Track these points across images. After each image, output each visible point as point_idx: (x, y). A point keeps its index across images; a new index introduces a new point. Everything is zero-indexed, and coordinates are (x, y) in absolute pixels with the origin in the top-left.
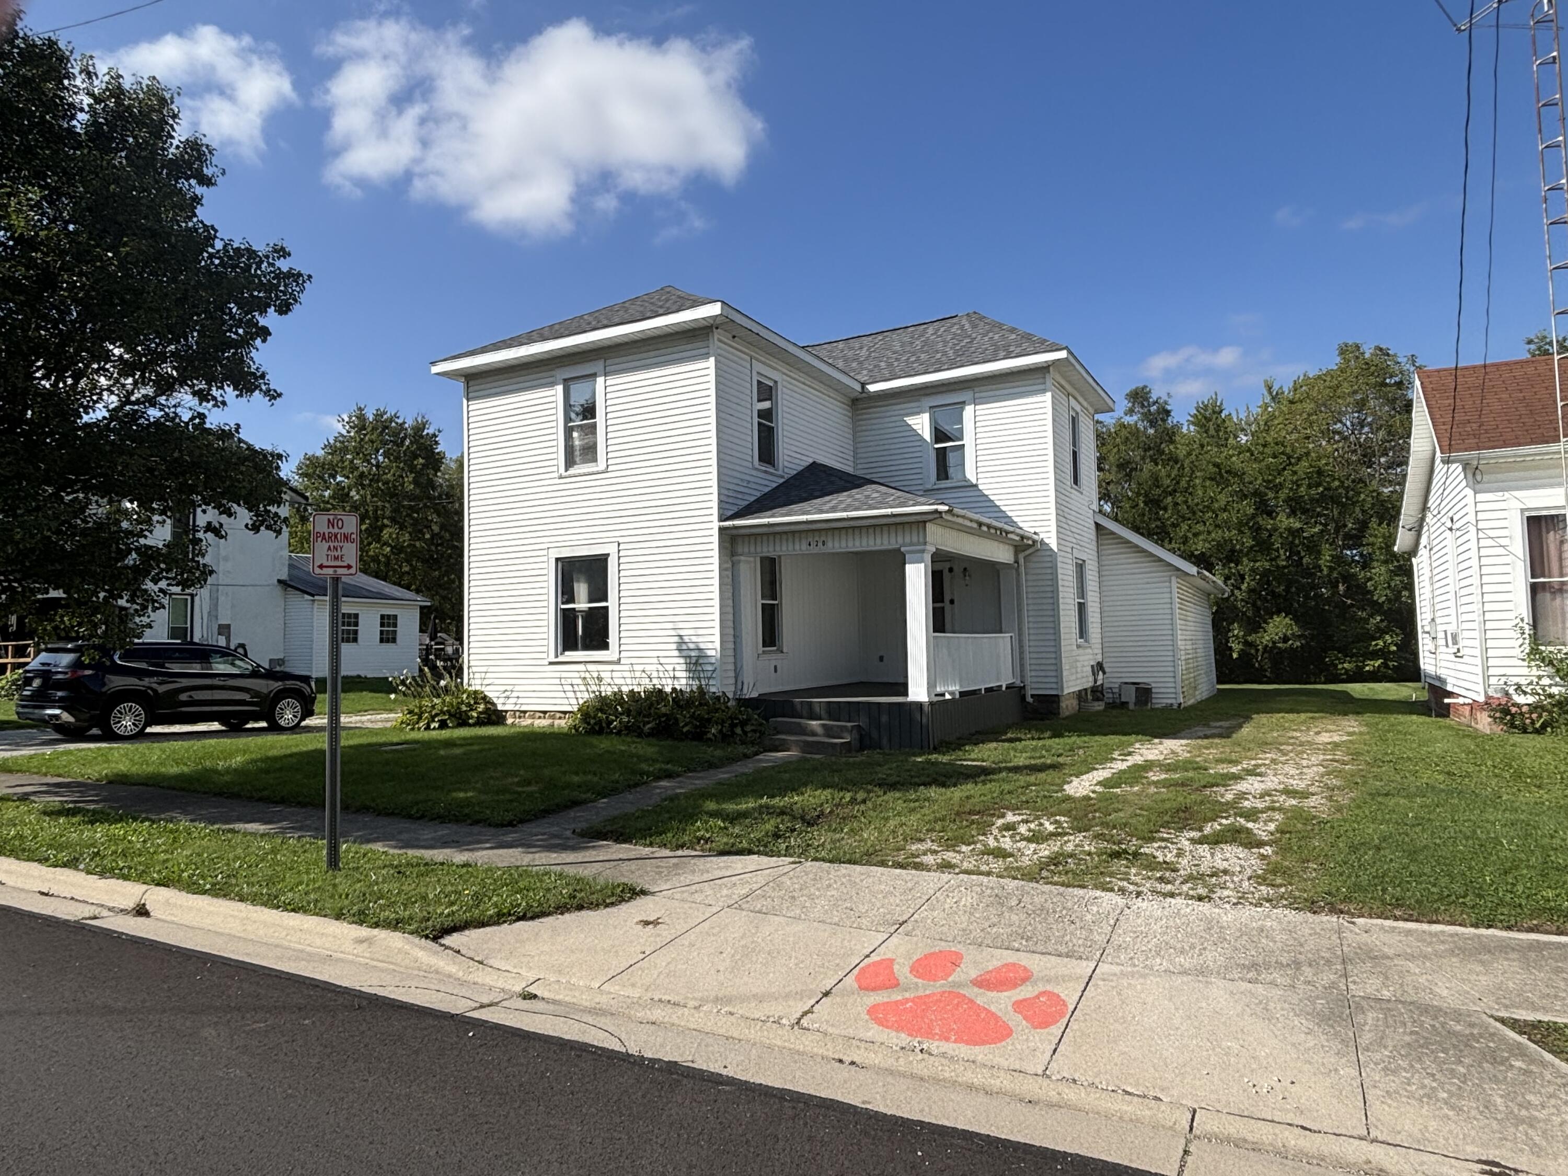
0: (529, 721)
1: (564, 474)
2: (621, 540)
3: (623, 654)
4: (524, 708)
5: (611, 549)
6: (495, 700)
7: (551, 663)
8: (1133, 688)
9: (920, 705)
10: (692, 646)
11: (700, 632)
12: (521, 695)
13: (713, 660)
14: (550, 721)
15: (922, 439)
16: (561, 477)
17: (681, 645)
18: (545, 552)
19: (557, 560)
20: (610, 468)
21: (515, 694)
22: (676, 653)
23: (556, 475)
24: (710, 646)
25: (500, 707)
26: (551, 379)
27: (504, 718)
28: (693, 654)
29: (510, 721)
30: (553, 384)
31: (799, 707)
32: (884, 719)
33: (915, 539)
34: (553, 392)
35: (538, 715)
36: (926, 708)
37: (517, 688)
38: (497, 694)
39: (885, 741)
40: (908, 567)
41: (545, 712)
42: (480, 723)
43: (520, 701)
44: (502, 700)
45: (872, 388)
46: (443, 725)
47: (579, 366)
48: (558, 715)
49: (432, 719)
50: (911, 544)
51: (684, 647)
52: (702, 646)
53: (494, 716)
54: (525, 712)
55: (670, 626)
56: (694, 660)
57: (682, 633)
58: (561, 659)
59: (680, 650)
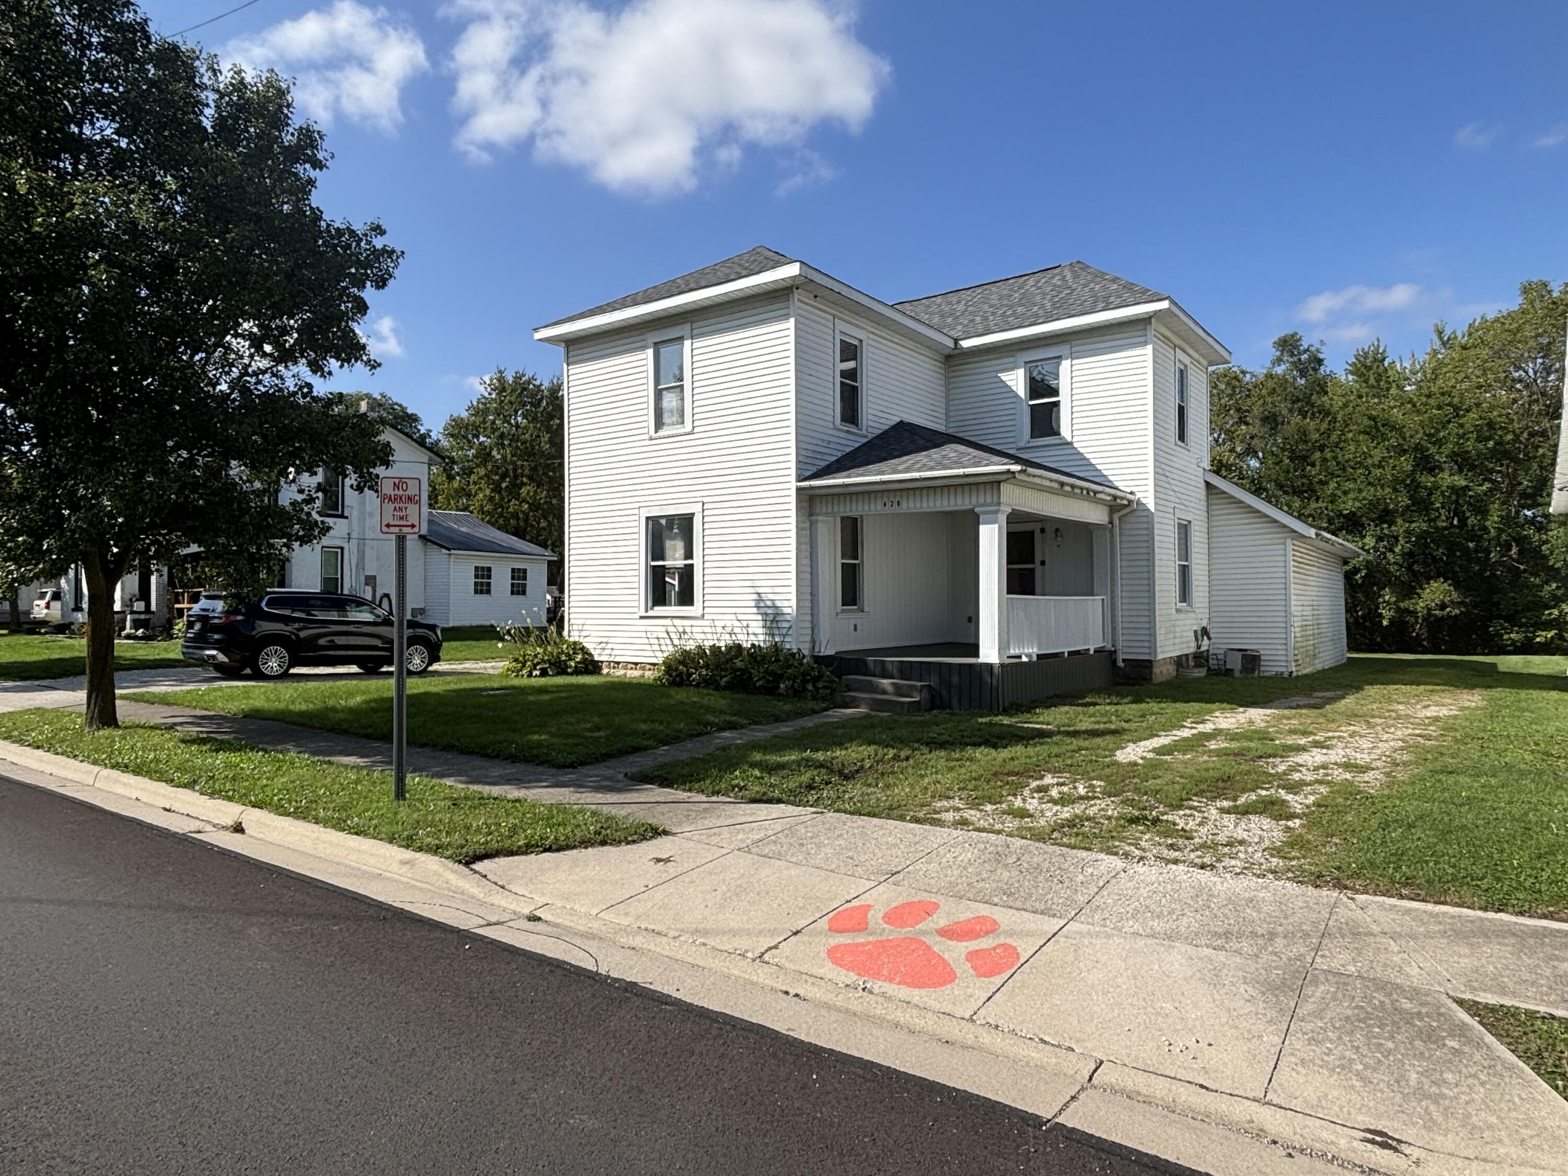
0: (622, 672)
1: (654, 435)
2: (705, 500)
3: (707, 610)
4: (617, 659)
5: (696, 509)
6: (592, 652)
7: (642, 618)
8: (1240, 654)
9: (990, 666)
10: (769, 603)
11: (777, 590)
12: (615, 646)
13: (788, 618)
14: (641, 672)
15: (1017, 396)
16: (651, 439)
17: (759, 602)
18: (636, 511)
19: (648, 518)
20: (696, 430)
21: (609, 646)
22: (755, 610)
23: (646, 437)
24: (786, 604)
25: (596, 658)
26: (643, 343)
27: (600, 668)
28: (769, 611)
29: (605, 671)
30: (644, 348)
31: (871, 666)
32: (955, 680)
33: (989, 500)
34: (644, 356)
35: (630, 666)
36: (996, 671)
37: (611, 640)
38: (594, 645)
39: (955, 703)
40: (981, 527)
41: (636, 664)
42: (577, 672)
43: (615, 652)
44: (598, 651)
45: (965, 344)
47: (668, 330)
48: (648, 667)
50: (984, 505)
51: (762, 604)
52: (778, 604)
53: (591, 666)
54: (618, 663)
55: (749, 583)
56: (771, 618)
57: (760, 590)
58: (650, 613)
59: (758, 607)
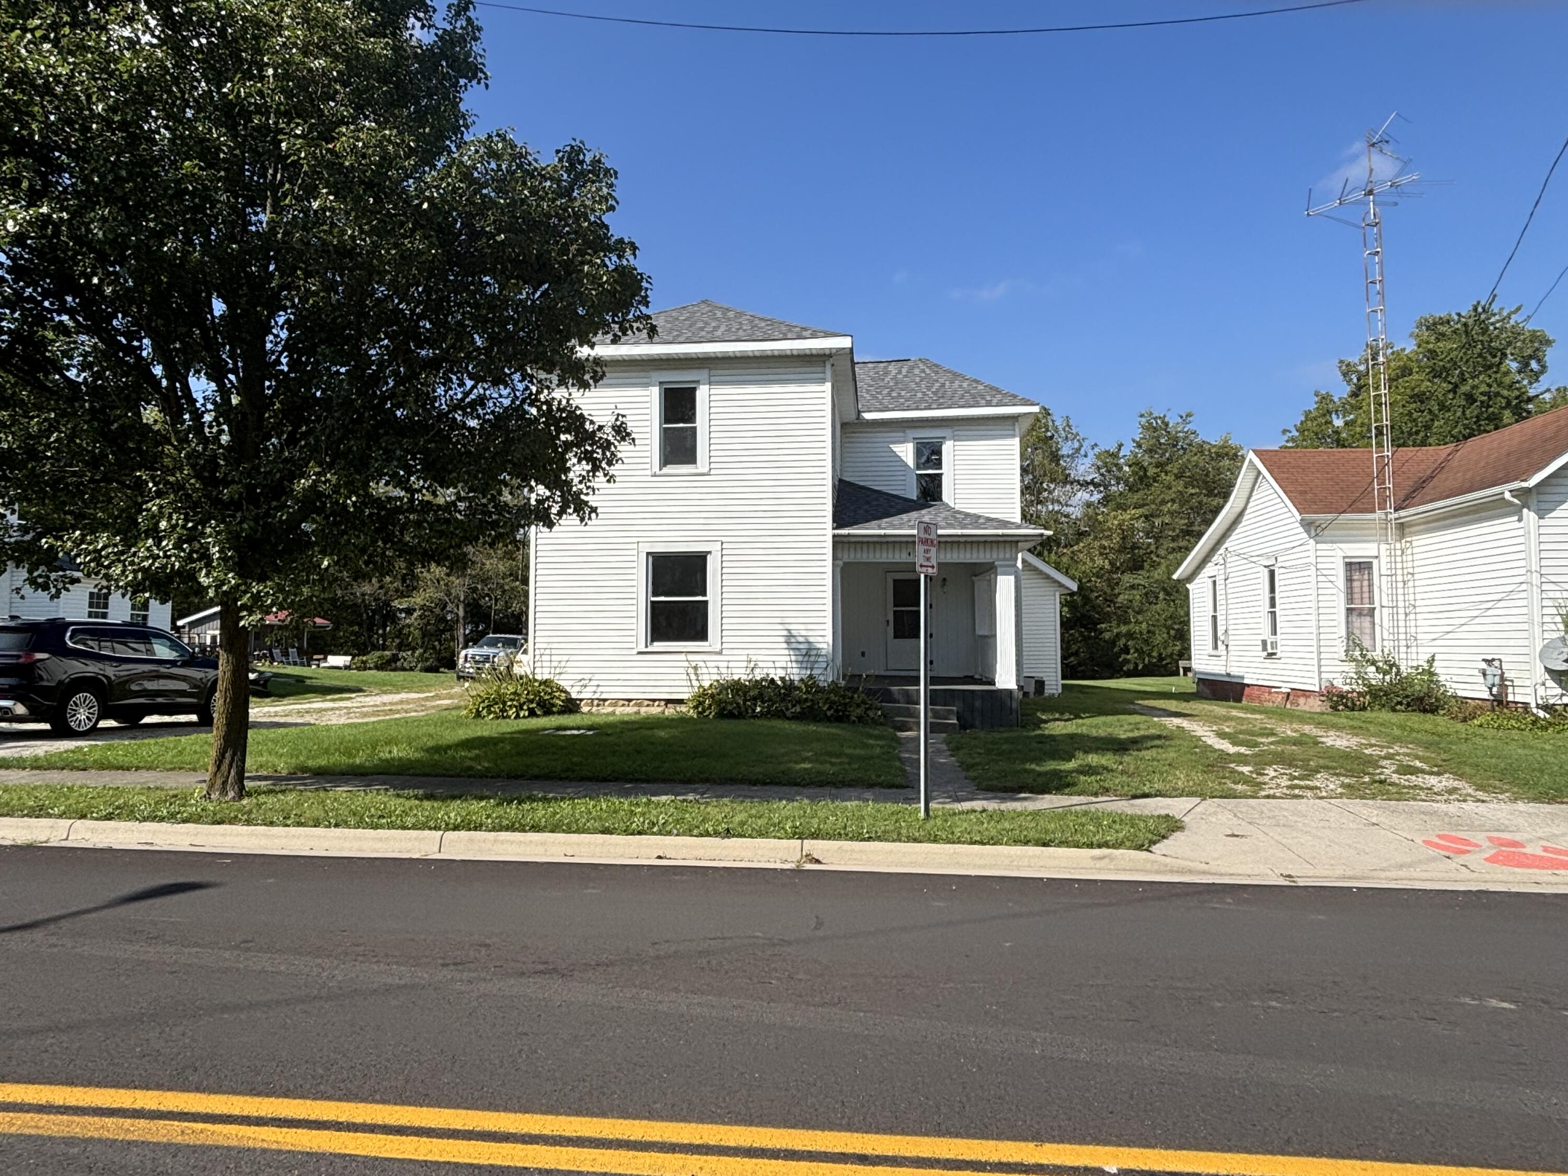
0: (610, 709)
1: (658, 473)
2: (724, 539)
3: (725, 646)
4: (604, 696)
5: (715, 548)
6: (568, 689)
7: (640, 653)
8: (1033, 681)
9: (1010, 692)
10: (801, 639)
11: (810, 627)
12: (601, 683)
13: (824, 652)
14: (635, 709)
15: (906, 465)
16: (655, 475)
17: (790, 638)
18: (635, 546)
19: (648, 554)
20: (712, 472)
21: (592, 683)
22: (785, 645)
23: (648, 472)
24: (820, 639)
25: (574, 696)
26: (645, 380)
27: (578, 706)
28: (801, 646)
29: (585, 709)
30: (647, 385)
31: (896, 696)
32: (978, 704)
33: (1008, 556)
34: (648, 393)
35: (621, 702)
36: (1015, 694)
37: (597, 677)
38: (571, 683)
39: (977, 723)
40: (1000, 578)
41: (630, 700)
42: (561, 712)
43: (600, 689)
44: (577, 689)
45: (868, 416)
46: (532, 713)
47: (694, 371)
48: (646, 703)
49: (521, 707)
50: (1005, 559)
51: (793, 640)
52: (811, 639)
53: (571, 706)
54: (605, 700)
55: (779, 620)
56: (804, 652)
57: (790, 627)
58: (650, 649)
59: (788, 643)
